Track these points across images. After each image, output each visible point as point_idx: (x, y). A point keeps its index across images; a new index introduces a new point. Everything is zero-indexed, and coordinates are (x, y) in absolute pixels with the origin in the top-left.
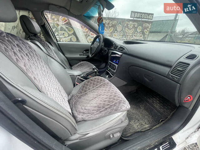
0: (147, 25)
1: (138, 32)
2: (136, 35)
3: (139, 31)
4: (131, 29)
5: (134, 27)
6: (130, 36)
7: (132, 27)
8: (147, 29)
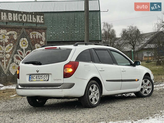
0: (38, 34)
1: (22, 50)
2: (19, 56)
3: (24, 48)
4: (6, 45)
5: (11, 40)
6: (8, 59)
7: (7, 41)
8: (39, 43)
